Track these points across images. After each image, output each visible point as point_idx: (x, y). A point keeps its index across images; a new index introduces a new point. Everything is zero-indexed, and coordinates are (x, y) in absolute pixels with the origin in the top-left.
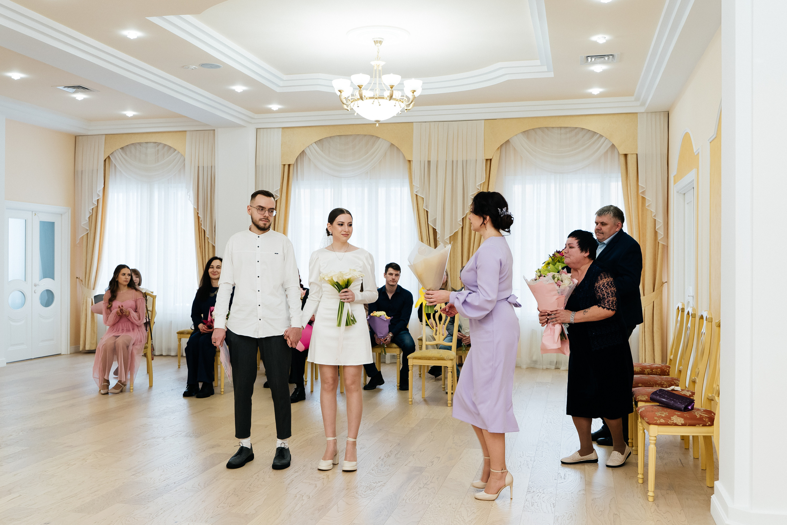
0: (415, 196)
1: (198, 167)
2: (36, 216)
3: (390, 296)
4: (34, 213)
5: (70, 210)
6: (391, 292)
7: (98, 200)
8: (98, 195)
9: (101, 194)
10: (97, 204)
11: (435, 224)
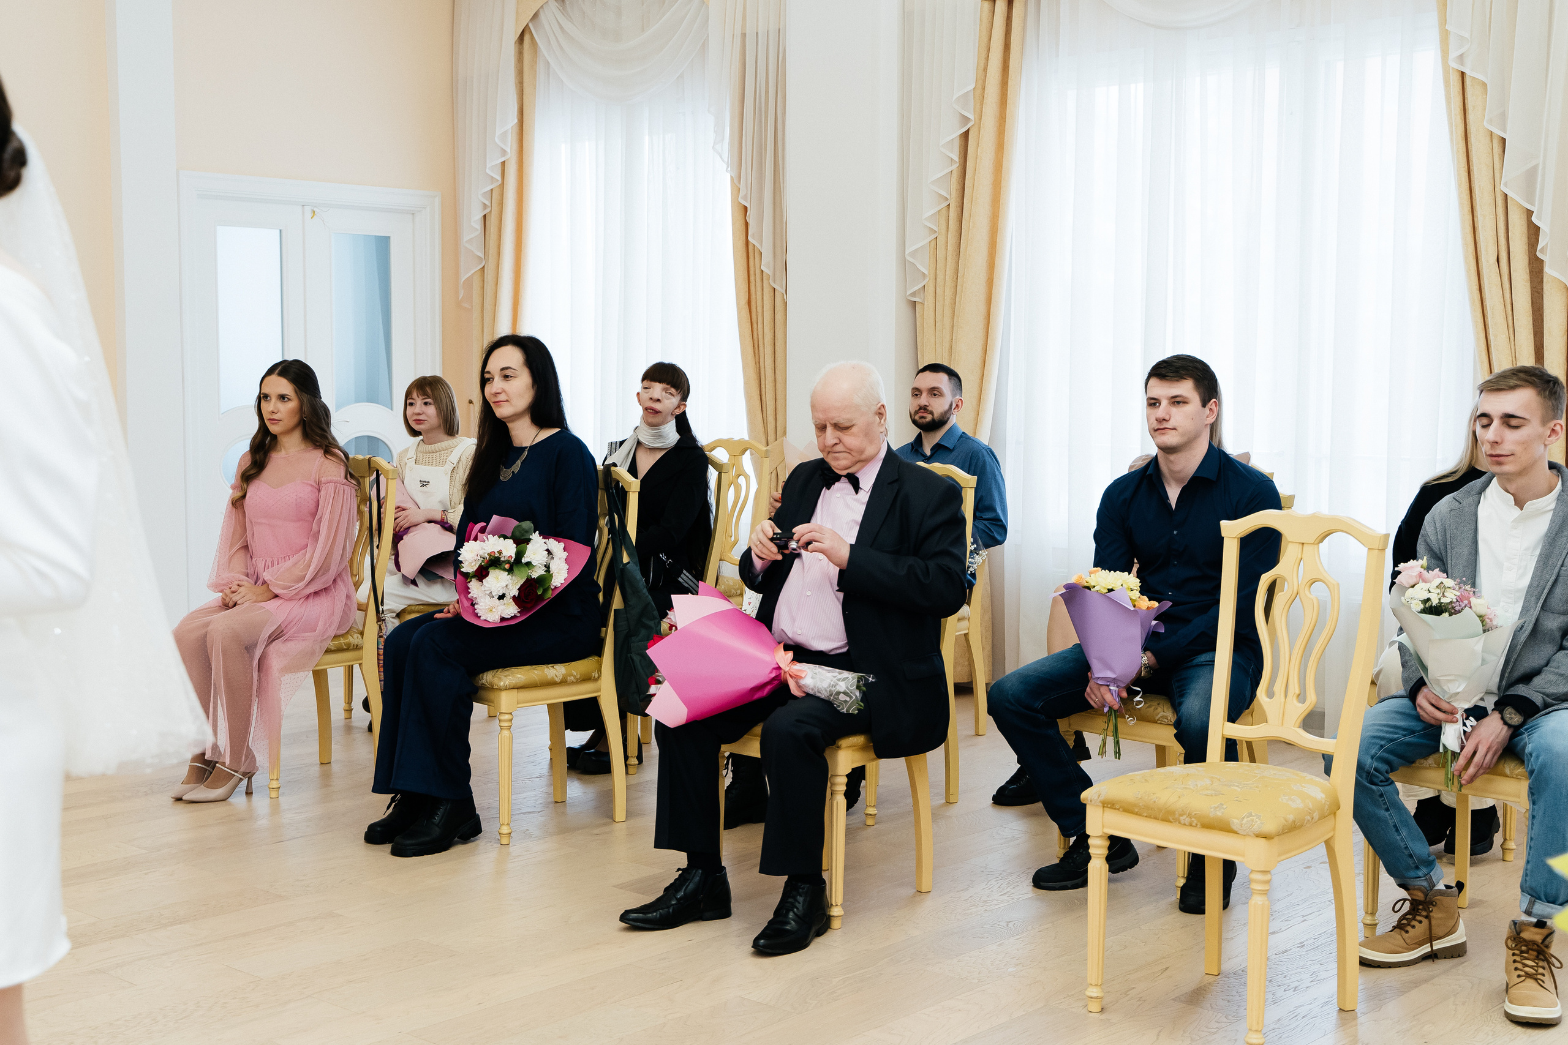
0: (1455, 80)
1: (744, 35)
2: (315, 217)
3: (1173, 493)
4: (308, 209)
5: (437, 201)
6: (1178, 481)
7: (503, 163)
8: (504, 152)
9: (511, 147)
10: (499, 178)
11: (1530, 194)
